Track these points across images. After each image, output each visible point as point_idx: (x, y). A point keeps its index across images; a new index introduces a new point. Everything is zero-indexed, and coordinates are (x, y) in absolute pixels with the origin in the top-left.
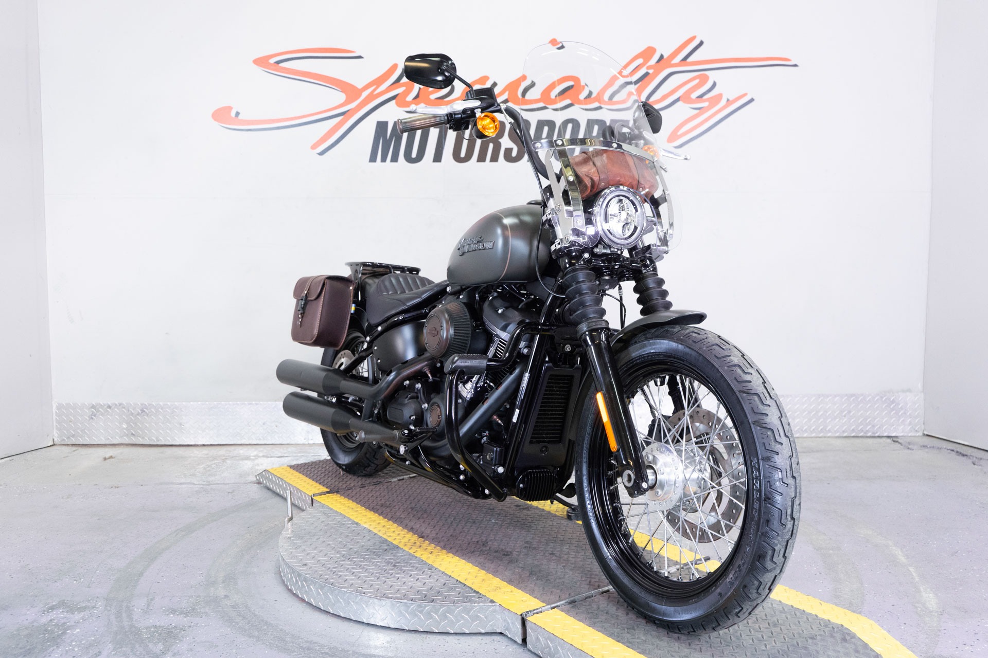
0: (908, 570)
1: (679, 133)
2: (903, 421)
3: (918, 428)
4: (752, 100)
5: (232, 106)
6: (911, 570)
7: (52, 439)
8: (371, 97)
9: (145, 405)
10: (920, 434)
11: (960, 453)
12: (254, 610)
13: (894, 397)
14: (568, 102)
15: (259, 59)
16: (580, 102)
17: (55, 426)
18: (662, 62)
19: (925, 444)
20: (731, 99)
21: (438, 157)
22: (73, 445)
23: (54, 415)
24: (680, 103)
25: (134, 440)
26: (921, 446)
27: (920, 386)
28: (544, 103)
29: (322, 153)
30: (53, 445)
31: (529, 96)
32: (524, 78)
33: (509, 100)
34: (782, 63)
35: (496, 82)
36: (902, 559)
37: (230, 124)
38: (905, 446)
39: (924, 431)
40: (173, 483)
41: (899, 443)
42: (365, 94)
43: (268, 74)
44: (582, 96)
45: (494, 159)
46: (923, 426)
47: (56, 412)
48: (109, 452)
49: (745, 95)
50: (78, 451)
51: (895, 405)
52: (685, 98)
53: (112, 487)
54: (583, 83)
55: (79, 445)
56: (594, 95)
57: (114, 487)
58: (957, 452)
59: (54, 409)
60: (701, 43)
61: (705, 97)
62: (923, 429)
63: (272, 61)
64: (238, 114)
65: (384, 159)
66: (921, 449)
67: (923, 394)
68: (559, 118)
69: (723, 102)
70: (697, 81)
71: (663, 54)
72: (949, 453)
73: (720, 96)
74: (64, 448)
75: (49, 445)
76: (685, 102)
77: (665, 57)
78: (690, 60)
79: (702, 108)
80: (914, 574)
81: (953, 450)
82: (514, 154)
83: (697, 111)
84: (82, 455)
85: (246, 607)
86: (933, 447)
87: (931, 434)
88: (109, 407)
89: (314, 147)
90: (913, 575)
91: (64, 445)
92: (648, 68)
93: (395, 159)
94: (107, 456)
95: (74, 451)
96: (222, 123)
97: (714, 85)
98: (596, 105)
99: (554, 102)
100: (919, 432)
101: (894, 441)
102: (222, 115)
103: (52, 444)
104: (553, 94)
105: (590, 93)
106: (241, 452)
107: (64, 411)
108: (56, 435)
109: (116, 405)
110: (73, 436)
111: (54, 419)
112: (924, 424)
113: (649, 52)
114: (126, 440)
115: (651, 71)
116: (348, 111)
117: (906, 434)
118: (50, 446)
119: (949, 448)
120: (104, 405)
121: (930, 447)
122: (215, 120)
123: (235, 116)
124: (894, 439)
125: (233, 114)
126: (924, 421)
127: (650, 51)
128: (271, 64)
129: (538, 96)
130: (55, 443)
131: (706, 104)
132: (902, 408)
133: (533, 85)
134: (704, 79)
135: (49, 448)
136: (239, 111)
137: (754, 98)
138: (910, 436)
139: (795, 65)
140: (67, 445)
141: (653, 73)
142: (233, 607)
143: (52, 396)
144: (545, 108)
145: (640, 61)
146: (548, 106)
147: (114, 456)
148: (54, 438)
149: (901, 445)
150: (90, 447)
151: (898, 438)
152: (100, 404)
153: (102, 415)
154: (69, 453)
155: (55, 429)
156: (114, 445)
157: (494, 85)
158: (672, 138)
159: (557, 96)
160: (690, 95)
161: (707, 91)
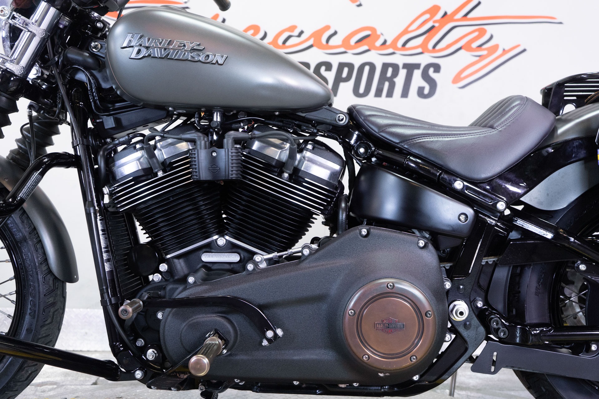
1: (462, 76)
4: (524, 50)
14: (365, 48)
16: (376, 49)
18: (446, 18)
20: (506, 49)
24: (462, 52)
28: (345, 48)
31: (332, 42)
32: (327, 28)
33: (314, 45)
34: (550, 20)
35: (303, 30)
44: (379, 43)
49: (518, 46)
52: (467, 47)
54: (379, 33)
56: (388, 43)
60: (479, 3)
61: (484, 47)
68: (357, 61)
69: (500, 51)
71: (447, 11)
73: (496, 47)
76: (466, 51)
77: (449, 13)
78: (470, 16)
79: (482, 55)
83: (477, 58)
92: (435, 22)
97: (491, 37)
98: (390, 51)
99: (353, 48)
104: (353, 41)
105: (385, 42)
113: (434, 10)
115: (437, 25)
127: (436, 8)
129: (340, 43)
131: (484, 53)
133: (335, 33)
134: (483, 33)
137: (526, 48)
139: (561, 23)
141: (439, 26)
144: (345, 52)
145: (427, 16)
146: (348, 51)
157: (302, 33)
158: (456, 79)
159: (356, 43)
160: (471, 44)
161: (485, 42)
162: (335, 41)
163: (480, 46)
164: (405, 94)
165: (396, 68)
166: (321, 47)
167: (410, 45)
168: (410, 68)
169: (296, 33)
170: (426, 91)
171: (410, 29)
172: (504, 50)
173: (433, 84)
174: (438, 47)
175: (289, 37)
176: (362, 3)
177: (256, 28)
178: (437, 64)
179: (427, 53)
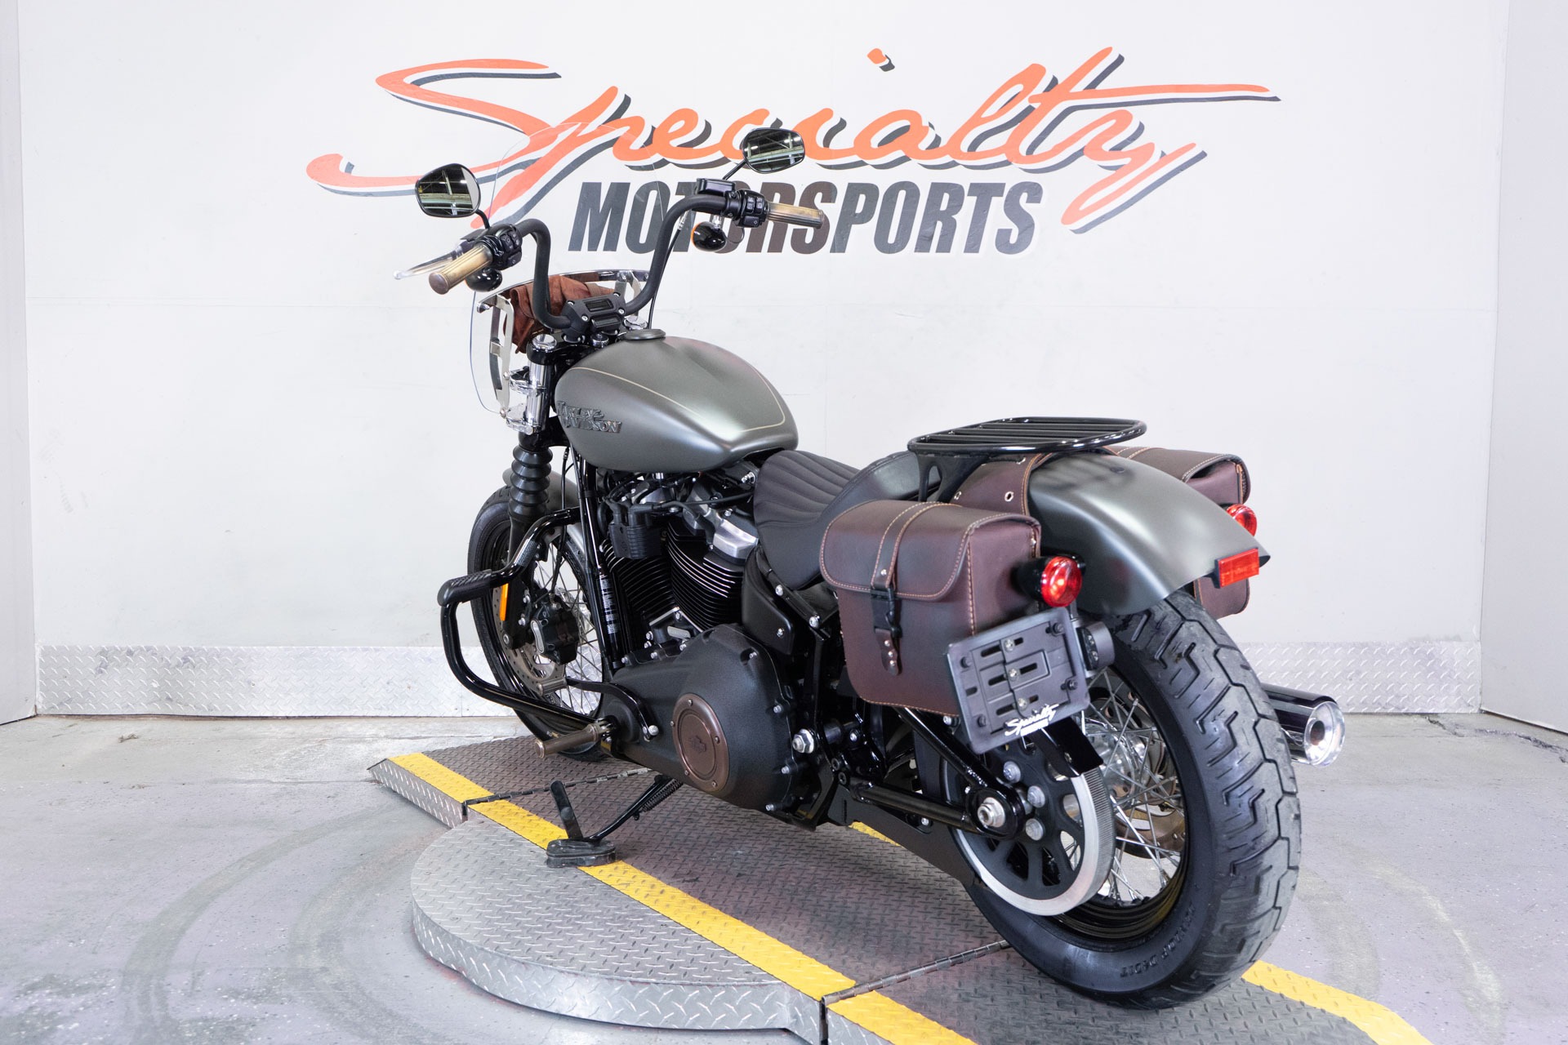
0: (1453, 934)
1: (1082, 208)
2: (1446, 688)
3: (1471, 701)
4: (1203, 155)
5: (340, 153)
6: (1457, 934)
7: (33, 706)
8: (574, 141)
9: (191, 649)
10: (1474, 710)
11: (1541, 743)
12: (370, 993)
13: (1432, 649)
14: (899, 154)
15: (385, 76)
16: (920, 155)
17: (38, 684)
18: (1054, 90)
19: (1484, 728)
20: (1168, 152)
22: (69, 716)
23: (38, 666)
24: (1083, 159)
25: (171, 709)
26: (1476, 730)
27: (1475, 631)
28: (860, 156)
30: (34, 716)
31: (837, 143)
32: (827, 114)
34: (1252, 94)
35: (783, 117)
36: (1443, 916)
37: (336, 185)
38: (1449, 730)
39: (1481, 705)
40: (235, 781)
41: (1440, 725)
42: (562, 137)
43: (400, 100)
44: (924, 145)
46: (1479, 697)
47: (41, 661)
48: (129, 728)
49: (1192, 146)
50: (76, 727)
51: (1434, 662)
53: (134, 787)
54: (925, 123)
55: (79, 715)
56: (943, 143)
57: (136, 787)
58: (1536, 741)
59: (38, 657)
60: (1120, 60)
61: (1125, 150)
62: (1479, 703)
63: (409, 80)
64: (350, 167)
65: (593, 246)
66: (1476, 736)
67: (1479, 644)
68: (884, 181)
69: (1155, 158)
70: (1113, 122)
71: (1057, 76)
72: (1523, 742)
73: (1150, 148)
74: (53, 722)
75: (28, 716)
76: (1091, 157)
77: (1060, 82)
78: (1101, 87)
79: (1121, 166)
80: (1462, 941)
81: (1529, 738)
82: (808, 240)
83: (1113, 172)
84: (83, 733)
85: (357, 986)
86: (1496, 733)
87: (1493, 711)
88: (130, 653)
90: (1460, 944)
91: (53, 715)
92: (1032, 100)
93: (611, 246)
94: (126, 735)
95: (70, 726)
96: (320, 181)
97: (1141, 128)
98: (947, 159)
99: (875, 154)
100: (1472, 707)
101: (1431, 722)
102: (325, 169)
103: (33, 713)
104: (875, 141)
105: (938, 139)
106: (350, 729)
107: (56, 658)
108: (41, 699)
109: (142, 649)
110: (69, 701)
111: (38, 672)
112: (1481, 693)
113: (1033, 73)
114: (158, 709)
115: (1036, 105)
116: (541, 159)
117: (1450, 711)
118: (31, 717)
119: (1522, 734)
120: (122, 650)
121: (1492, 732)
122: (312, 178)
123: (346, 171)
124: (1432, 718)
125: (342, 167)
126: (1481, 689)
127: (1036, 72)
128: (405, 84)
129: (850, 145)
130: (38, 712)
131: (1126, 161)
132: (1444, 667)
133: (842, 124)
134: (1125, 120)
135: (30, 720)
136: (352, 163)
138: (1458, 714)
139: (1275, 99)
140: (60, 716)
141: (1039, 108)
142: (336, 987)
143: (36, 637)
144: (861, 164)
145: (1019, 88)
146: (866, 161)
147: (136, 735)
148: (37, 703)
149: (1444, 729)
150: (97, 720)
151: (1438, 717)
152: (115, 648)
153: (119, 666)
154: (61, 729)
155: (38, 689)
156: (137, 716)
157: (777, 123)
158: (1070, 216)
159: (881, 144)
160: (1102, 145)
161: (1128, 139)
162: (841, 141)
163: (1118, 148)
164: (973, 245)
165: (956, 192)
166: (816, 154)
167: (985, 146)
168: (984, 193)
169: (767, 124)
170: (1013, 239)
171: (986, 114)
172: (1163, 154)
173: (1026, 225)
174: (1038, 151)
176: (893, 63)
177: (689, 116)
178: (1035, 184)
179: (1017, 162)
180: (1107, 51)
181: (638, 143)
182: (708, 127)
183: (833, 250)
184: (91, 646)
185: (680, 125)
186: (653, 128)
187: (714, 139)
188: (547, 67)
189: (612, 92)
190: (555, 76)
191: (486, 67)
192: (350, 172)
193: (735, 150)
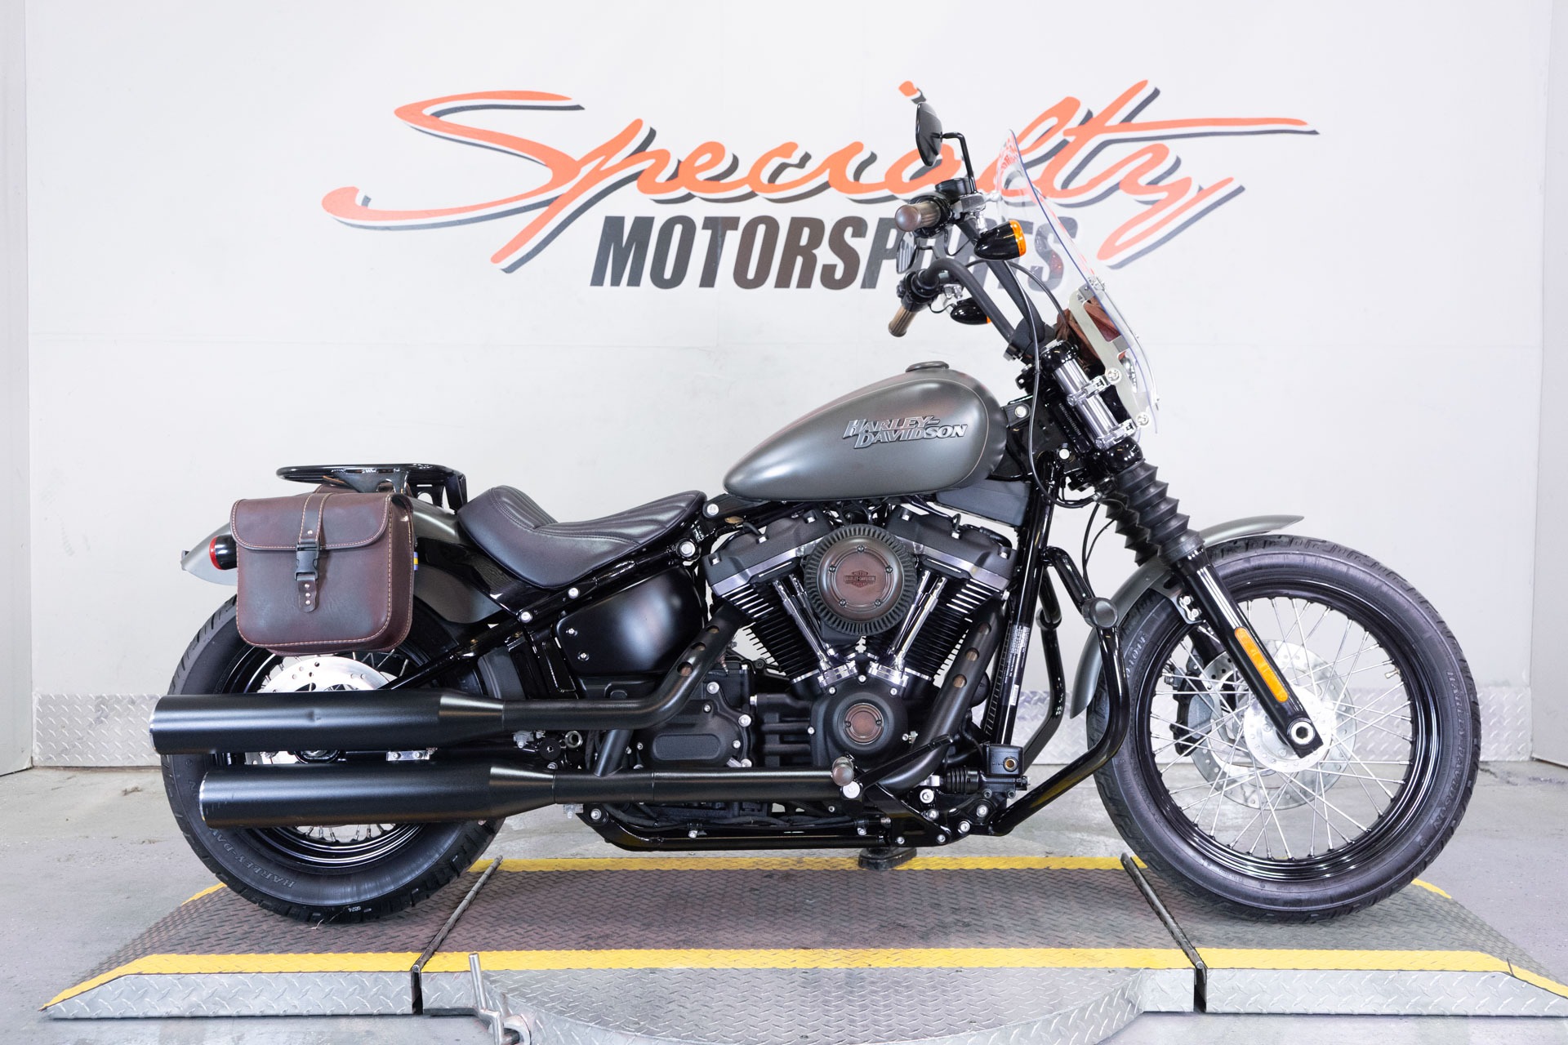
1: (1118, 243)
2: (1497, 735)
3: (1522, 749)
4: (1241, 190)
5: (357, 186)
7: (29, 758)
8: (596, 176)
10: (1526, 758)
15: (405, 108)
17: (35, 734)
18: (1090, 122)
19: (1537, 775)
20: (1205, 187)
21: (708, 279)
22: (67, 768)
23: (35, 716)
24: (1119, 193)
26: (1530, 779)
27: (1525, 676)
28: (891, 190)
29: (510, 270)
30: (30, 768)
31: (867, 177)
32: (857, 147)
33: (830, 183)
34: (1292, 128)
35: (810, 152)
37: (353, 218)
38: (1500, 779)
39: (1531, 752)
41: (1491, 773)
42: (585, 170)
43: (421, 133)
45: (805, 282)
46: (1530, 745)
47: (38, 710)
48: (130, 780)
49: (1230, 180)
50: (75, 779)
52: (1128, 185)
53: (144, 842)
54: (957, 157)
55: (78, 767)
57: (147, 842)
59: (35, 706)
60: (1156, 93)
61: (1162, 183)
62: (1530, 749)
63: (428, 111)
64: (367, 200)
65: (616, 281)
66: (1530, 785)
67: (1529, 689)
69: (1192, 192)
70: (1149, 156)
71: (1092, 110)
73: (1186, 183)
74: (50, 773)
75: (25, 768)
76: (1128, 191)
77: (1095, 115)
78: (1137, 120)
79: (1157, 201)
82: (839, 274)
83: (1149, 207)
84: (82, 786)
86: (1550, 781)
87: (1545, 759)
88: (133, 702)
89: (496, 259)
91: (50, 767)
92: (1067, 133)
93: (635, 281)
94: (130, 787)
95: (69, 778)
96: (336, 215)
97: (1178, 163)
99: (906, 189)
100: (1523, 755)
102: (341, 202)
103: (30, 765)
104: (906, 175)
107: (52, 707)
108: (37, 750)
109: (144, 698)
110: (67, 752)
111: (34, 721)
112: (1532, 740)
113: (1068, 106)
115: (1071, 139)
116: (556, 198)
117: (1501, 759)
118: (27, 769)
120: (123, 698)
121: (1546, 781)
122: (328, 211)
123: (363, 204)
125: (359, 200)
126: (1532, 736)
127: (1070, 105)
128: (425, 116)
129: (882, 179)
130: (34, 764)
131: (1163, 195)
132: (1494, 714)
133: (873, 158)
134: (1160, 154)
135: (26, 772)
136: (369, 196)
137: (1244, 186)
138: (1509, 762)
139: (1314, 133)
140: (56, 768)
141: (1074, 142)
143: (32, 682)
144: (891, 199)
145: (1052, 121)
146: (897, 195)
147: (140, 787)
148: (33, 755)
149: (1496, 777)
150: (96, 772)
151: (1489, 765)
152: (115, 696)
153: (119, 716)
154: (60, 782)
155: (35, 740)
156: (138, 768)
157: (806, 158)
158: (1106, 251)
159: (912, 178)
160: (1137, 179)
161: (1165, 173)
162: (871, 175)
163: (1154, 182)
166: (844, 187)
169: (795, 158)
170: (1045, 276)
171: (1021, 148)
172: (1201, 189)
174: (1073, 185)
175: (783, 167)
176: (925, 96)
177: (716, 150)
178: (1070, 219)
179: (1052, 196)
180: (1142, 85)
181: (662, 178)
182: (735, 161)
183: (864, 286)
184: (91, 695)
185: (706, 158)
186: (679, 162)
187: (742, 172)
188: (569, 99)
189: (637, 124)
190: (578, 108)
191: (508, 98)
192: (367, 205)
193: (763, 184)
